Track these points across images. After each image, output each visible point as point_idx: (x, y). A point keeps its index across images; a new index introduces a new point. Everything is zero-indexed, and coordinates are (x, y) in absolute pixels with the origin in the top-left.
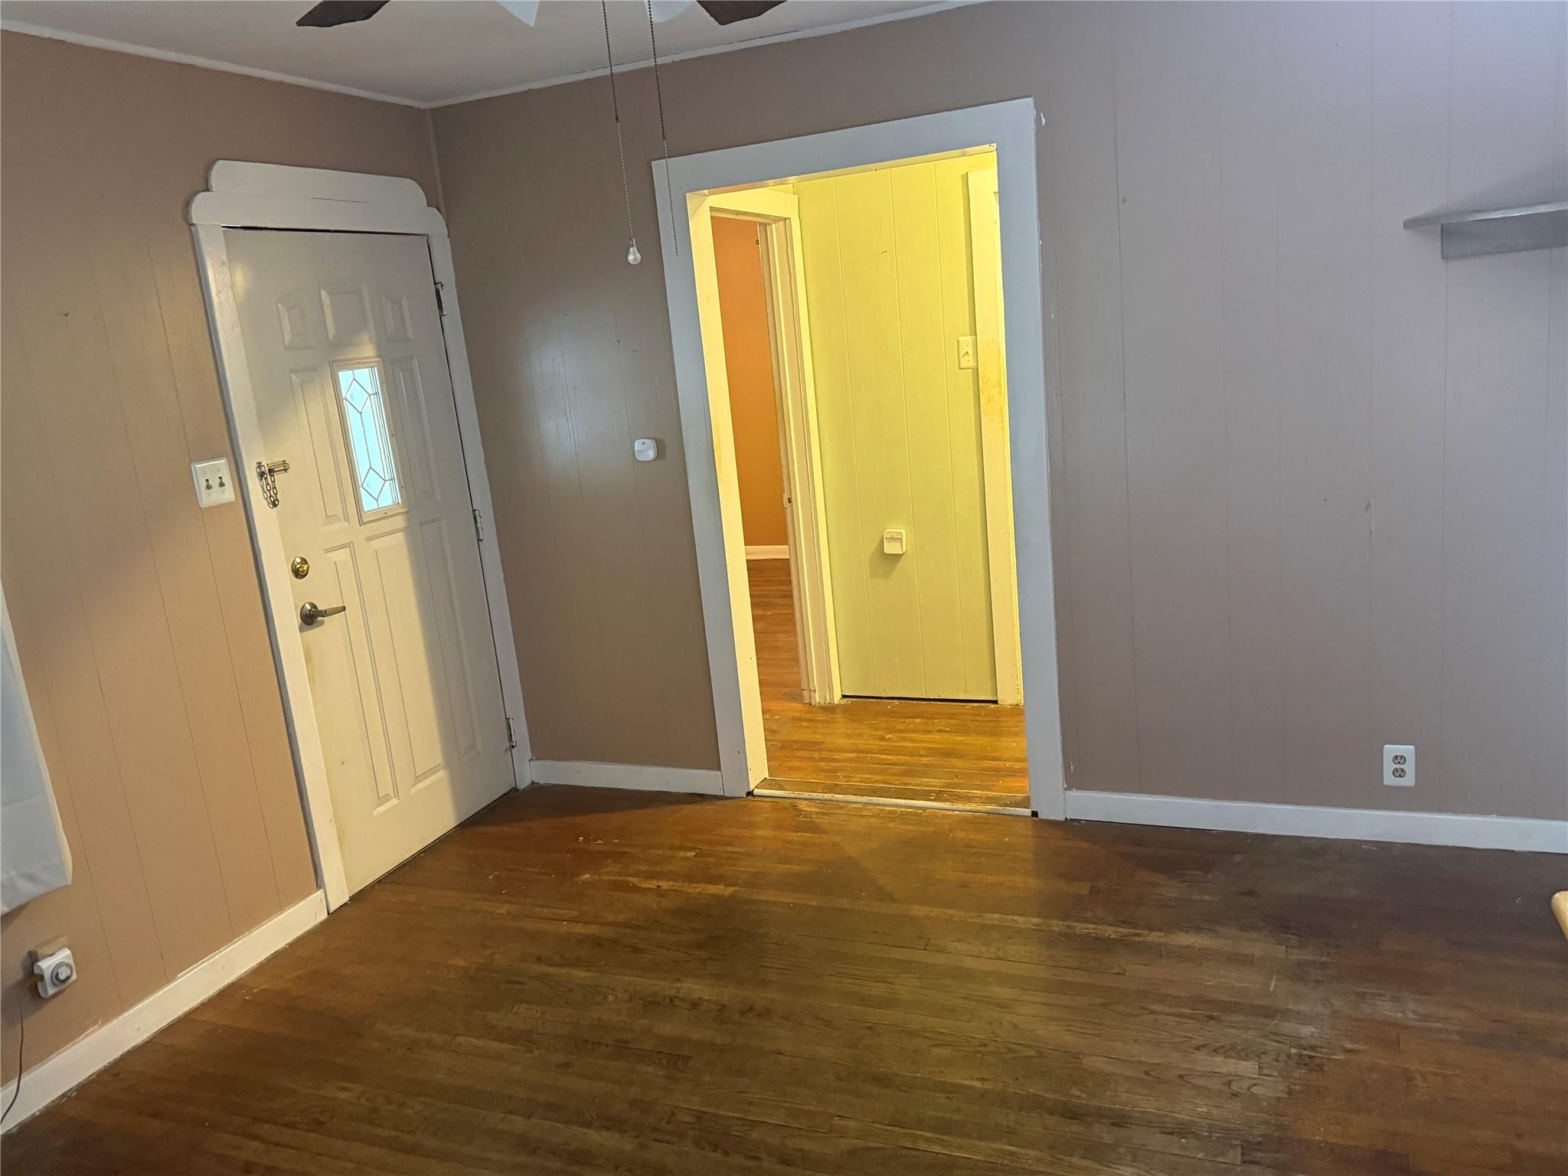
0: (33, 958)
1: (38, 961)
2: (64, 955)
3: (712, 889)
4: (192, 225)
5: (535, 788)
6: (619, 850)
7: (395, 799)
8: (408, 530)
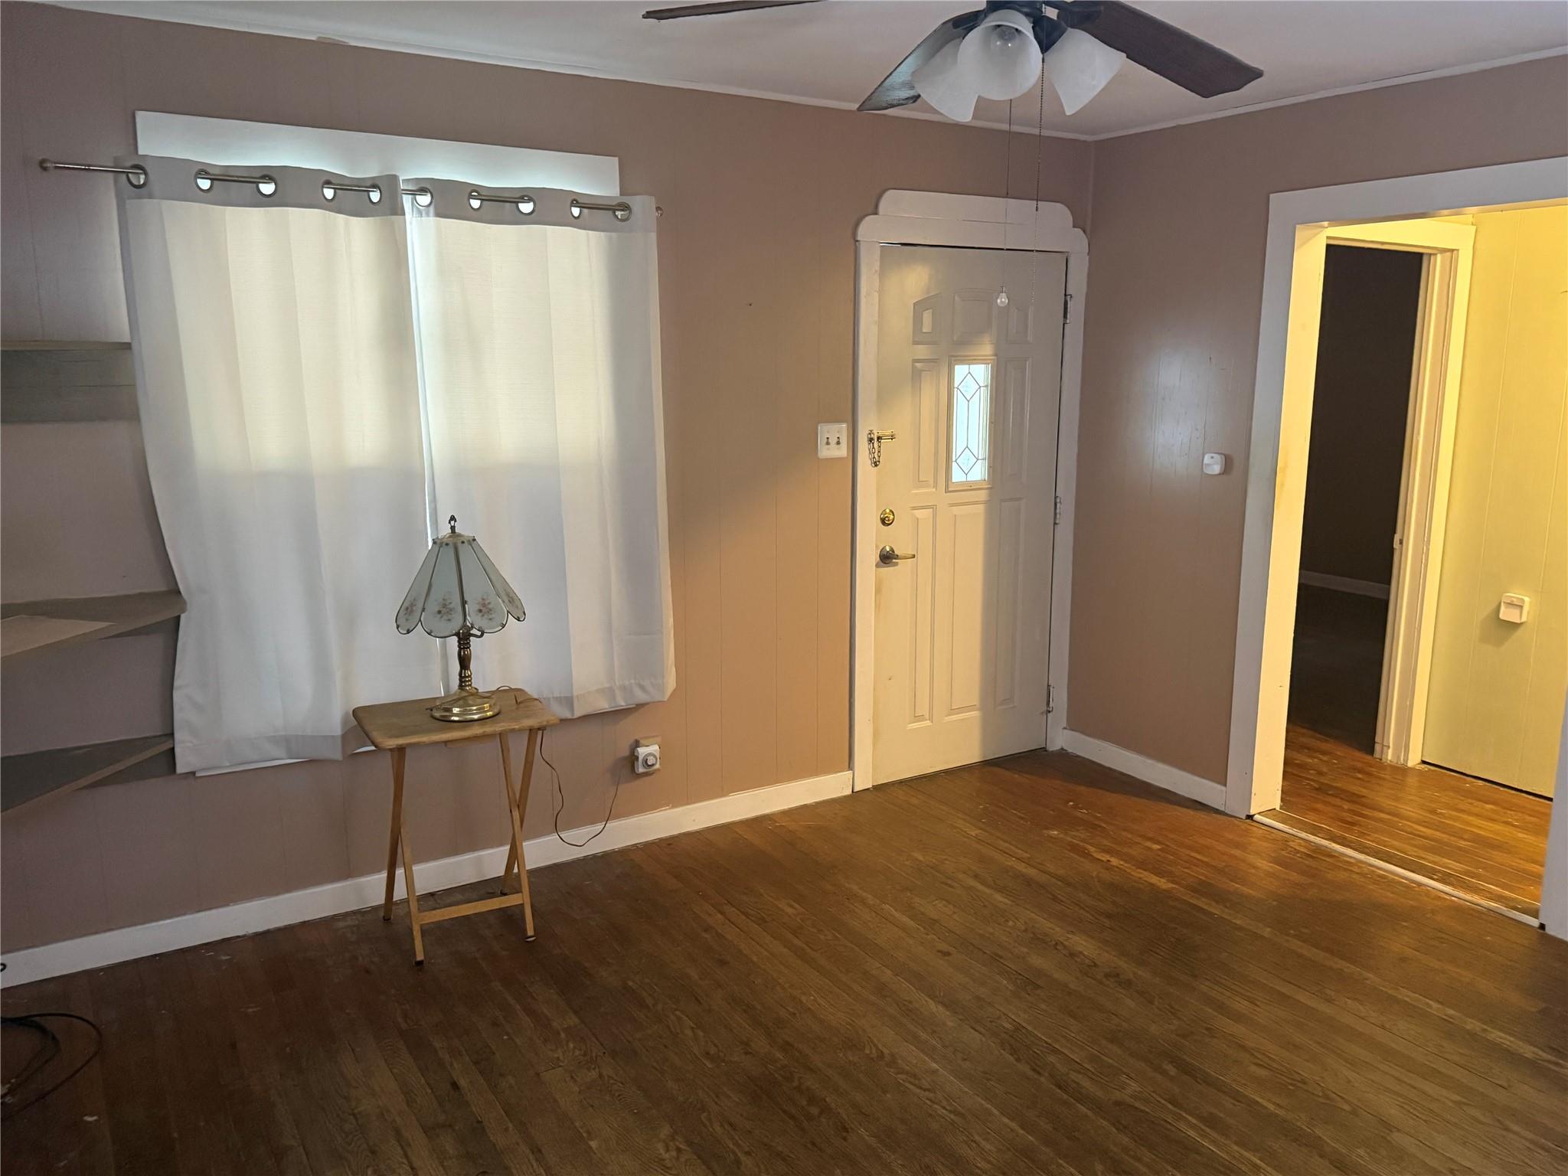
0: (637, 744)
1: (639, 747)
2: (654, 749)
3: (1154, 879)
4: (857, 241)
5: (1062, 754)
6: (1097, 823)
7: (928, 721)
8: (988, 503)
